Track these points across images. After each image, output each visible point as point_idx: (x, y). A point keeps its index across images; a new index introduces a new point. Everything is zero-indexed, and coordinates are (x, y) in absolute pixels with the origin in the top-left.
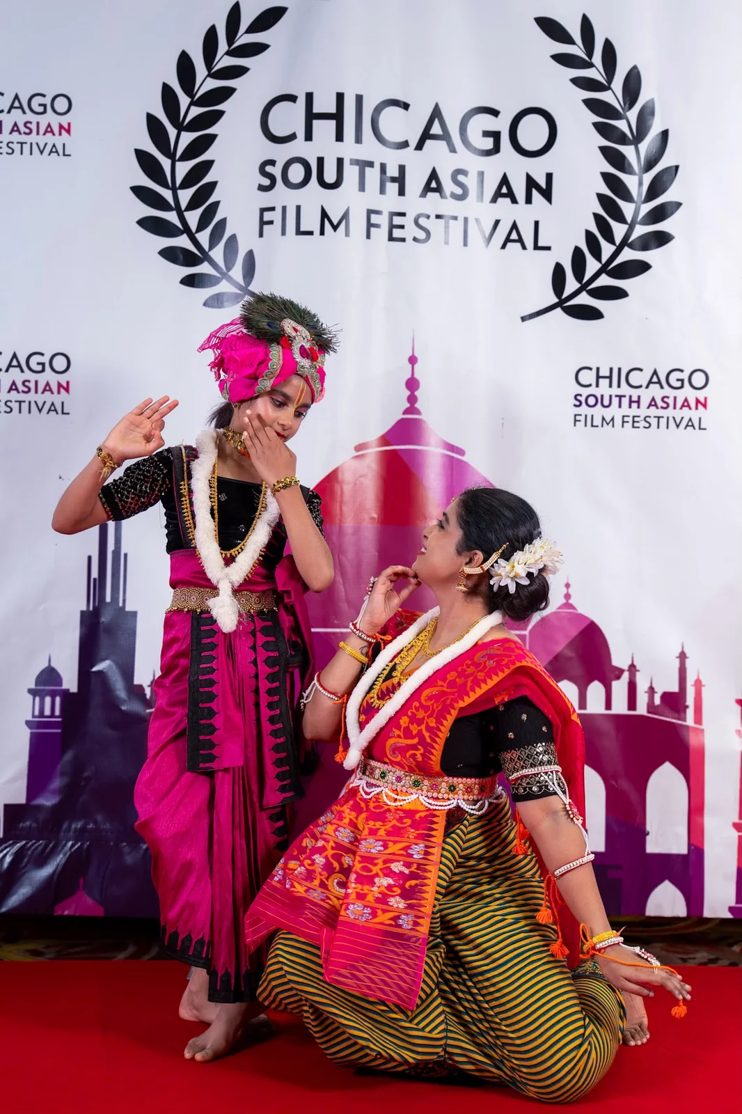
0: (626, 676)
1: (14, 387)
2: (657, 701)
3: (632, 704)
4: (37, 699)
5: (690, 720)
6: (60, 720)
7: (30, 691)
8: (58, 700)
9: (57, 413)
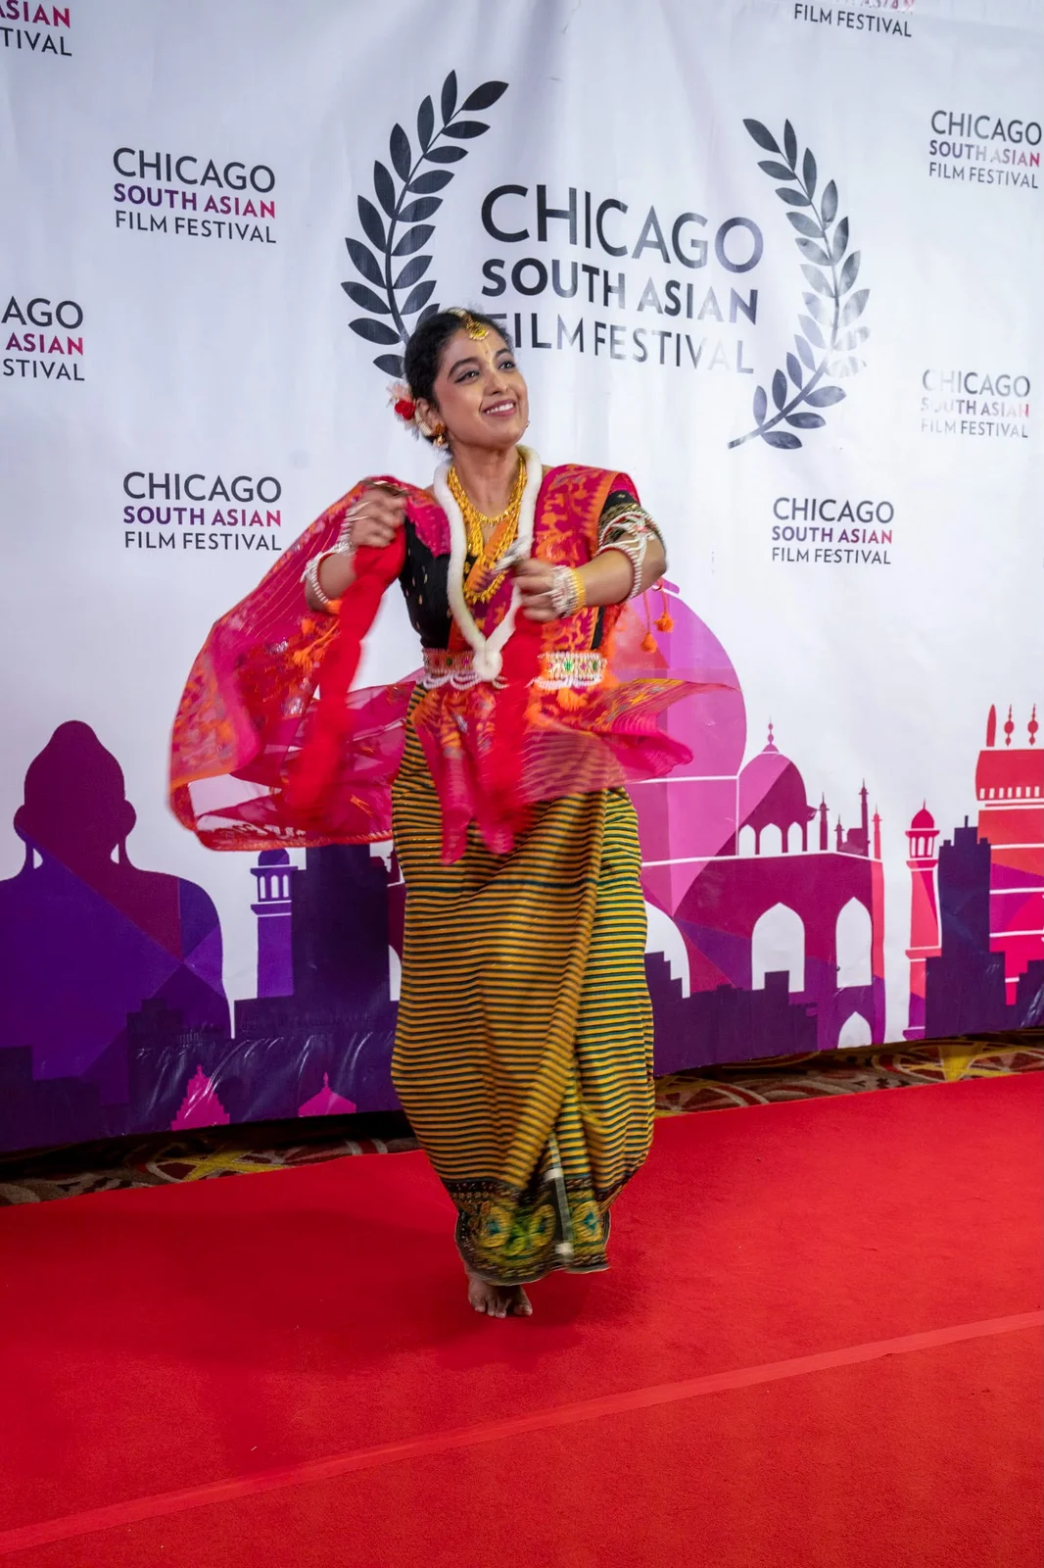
0: (818, 815)
1: (219, 518)
2: (845, 839)
3: (824, 844)
4: (263, 879)
5: (871, 857)
6: (289, 901)
7: (254, 871)
8: (286, 879)
9: (268, 549)
